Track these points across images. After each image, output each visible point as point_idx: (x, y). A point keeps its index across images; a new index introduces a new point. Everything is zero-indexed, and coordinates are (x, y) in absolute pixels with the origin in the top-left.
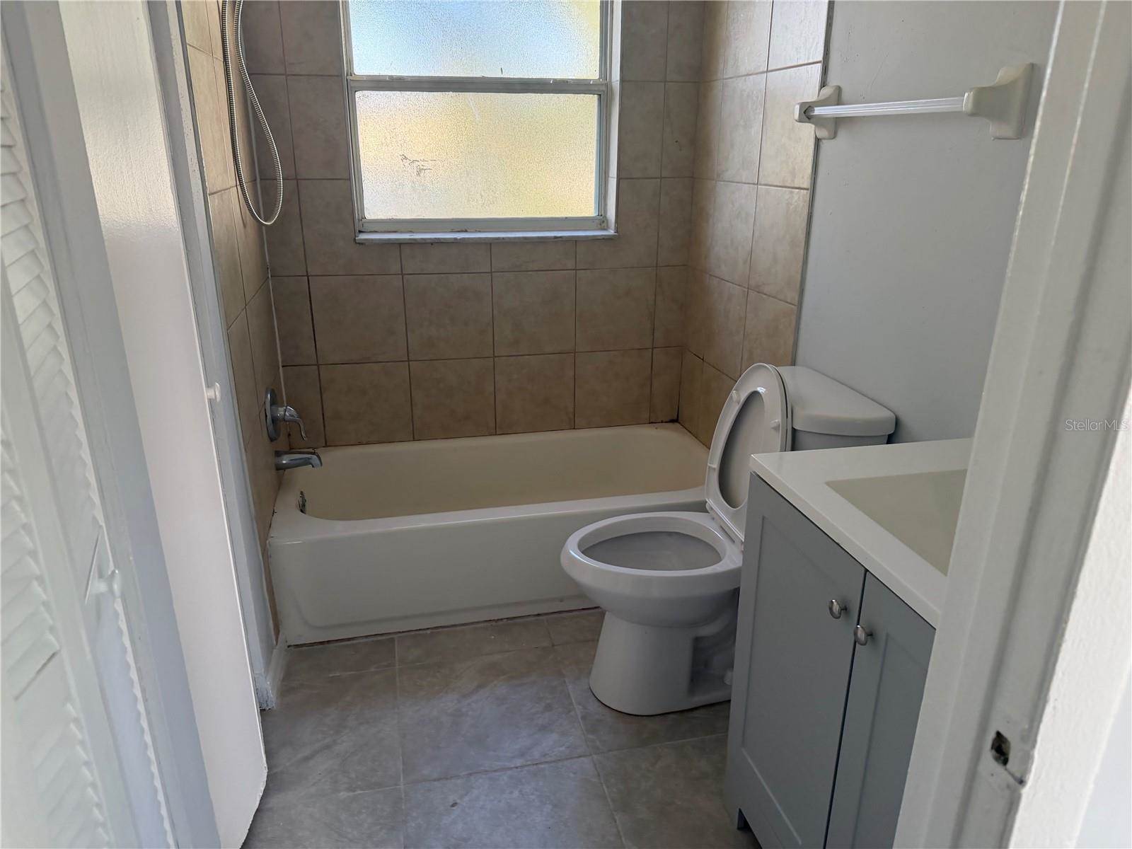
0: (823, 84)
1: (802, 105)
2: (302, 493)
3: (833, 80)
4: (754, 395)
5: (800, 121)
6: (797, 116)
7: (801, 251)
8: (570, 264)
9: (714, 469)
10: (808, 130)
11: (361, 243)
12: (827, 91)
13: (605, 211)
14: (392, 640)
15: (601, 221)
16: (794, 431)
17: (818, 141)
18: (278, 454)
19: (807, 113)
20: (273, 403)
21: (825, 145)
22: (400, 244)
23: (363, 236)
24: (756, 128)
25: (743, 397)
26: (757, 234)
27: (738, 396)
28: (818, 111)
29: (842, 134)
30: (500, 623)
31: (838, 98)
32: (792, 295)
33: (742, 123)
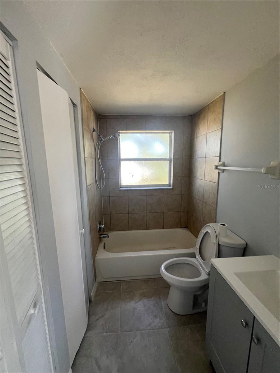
0: (220, 161)
1: (215, 166)
2: (105, 243)
3: (222, 160)
4: (207, 232)
5: (215, 169)
6: (214, 168)
7: (216, 196)
8: (163, 194)
9: (198, 248)
10: (217, 171)
11: (121, 190)
12: (221, 163)
13: (170, 183)
14: (121, 282)
15: (169, 185)
16: (219, 244)
17: (219, 173)
18: (100, 235)
19: (216, 167)
20: (100, 224)
21: (221, 174)
22: (128, 190)
23: (121, 189)
24: (203, 169)
25: (205, 232)
26: (204, 191)
27: (203, 231)
28: (219, 167)
29: (225, 173)
30: (146, 280)
31: (224, 165)
32: (214, 206)
33: (200, 167)
